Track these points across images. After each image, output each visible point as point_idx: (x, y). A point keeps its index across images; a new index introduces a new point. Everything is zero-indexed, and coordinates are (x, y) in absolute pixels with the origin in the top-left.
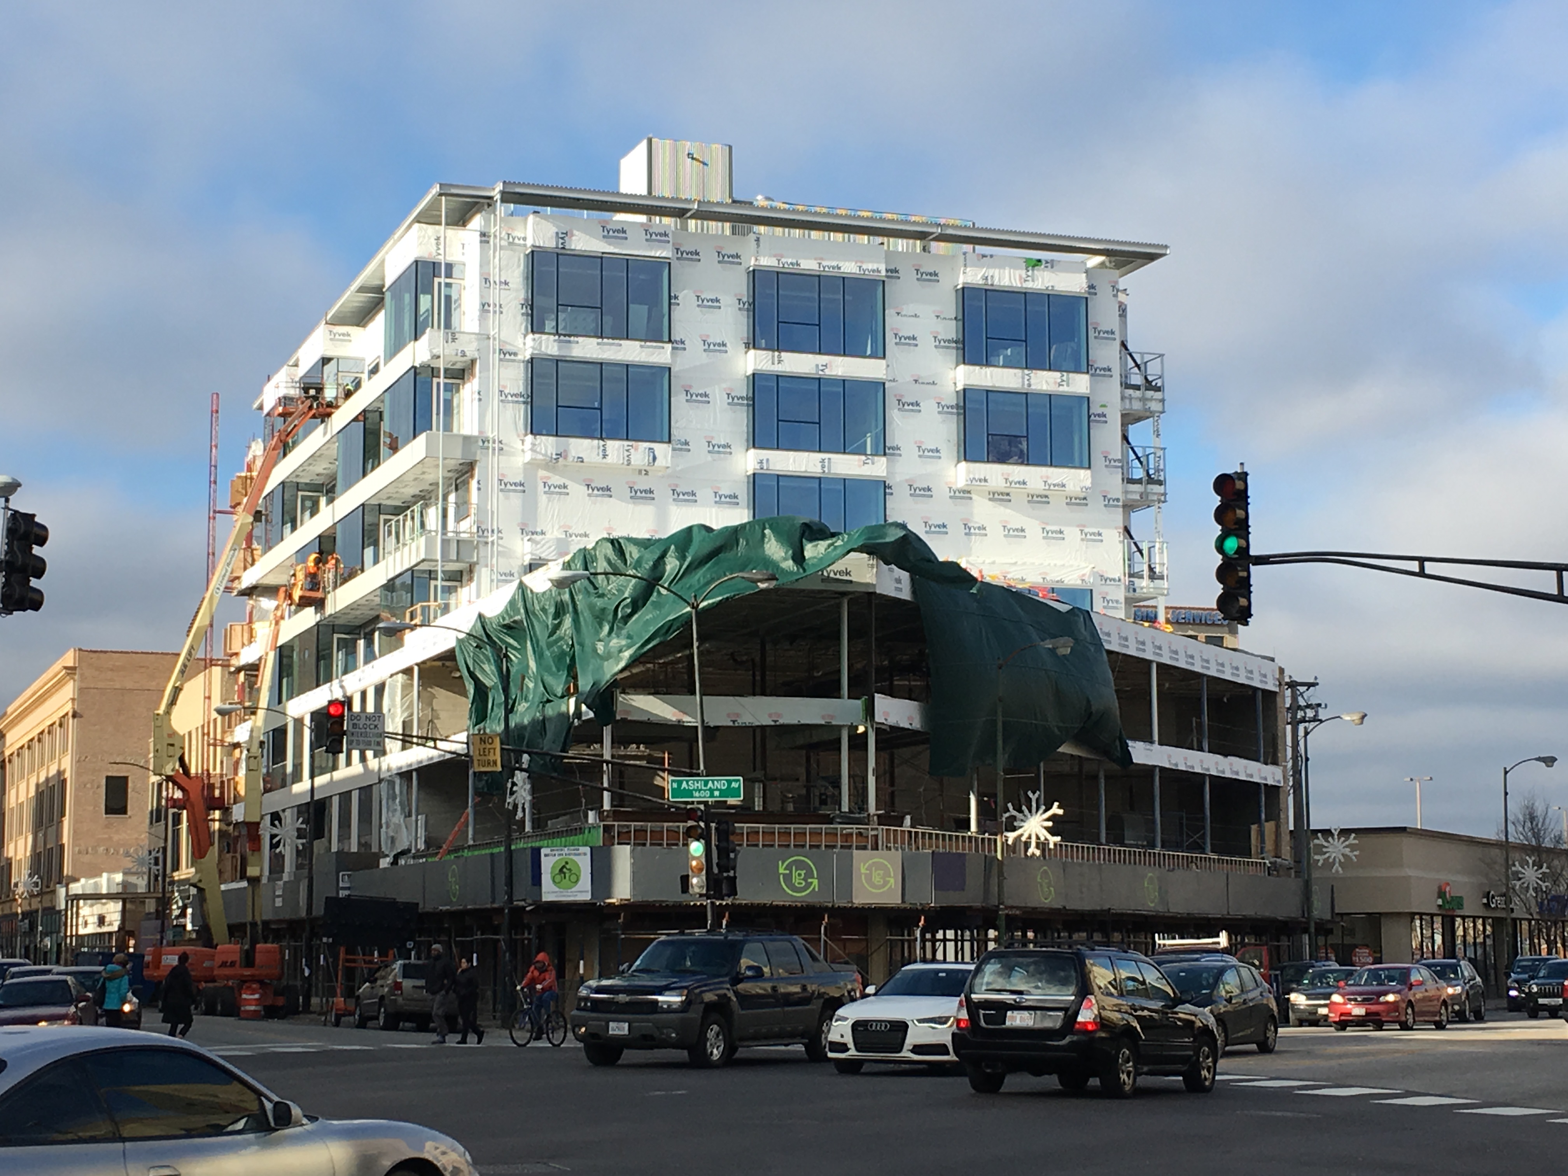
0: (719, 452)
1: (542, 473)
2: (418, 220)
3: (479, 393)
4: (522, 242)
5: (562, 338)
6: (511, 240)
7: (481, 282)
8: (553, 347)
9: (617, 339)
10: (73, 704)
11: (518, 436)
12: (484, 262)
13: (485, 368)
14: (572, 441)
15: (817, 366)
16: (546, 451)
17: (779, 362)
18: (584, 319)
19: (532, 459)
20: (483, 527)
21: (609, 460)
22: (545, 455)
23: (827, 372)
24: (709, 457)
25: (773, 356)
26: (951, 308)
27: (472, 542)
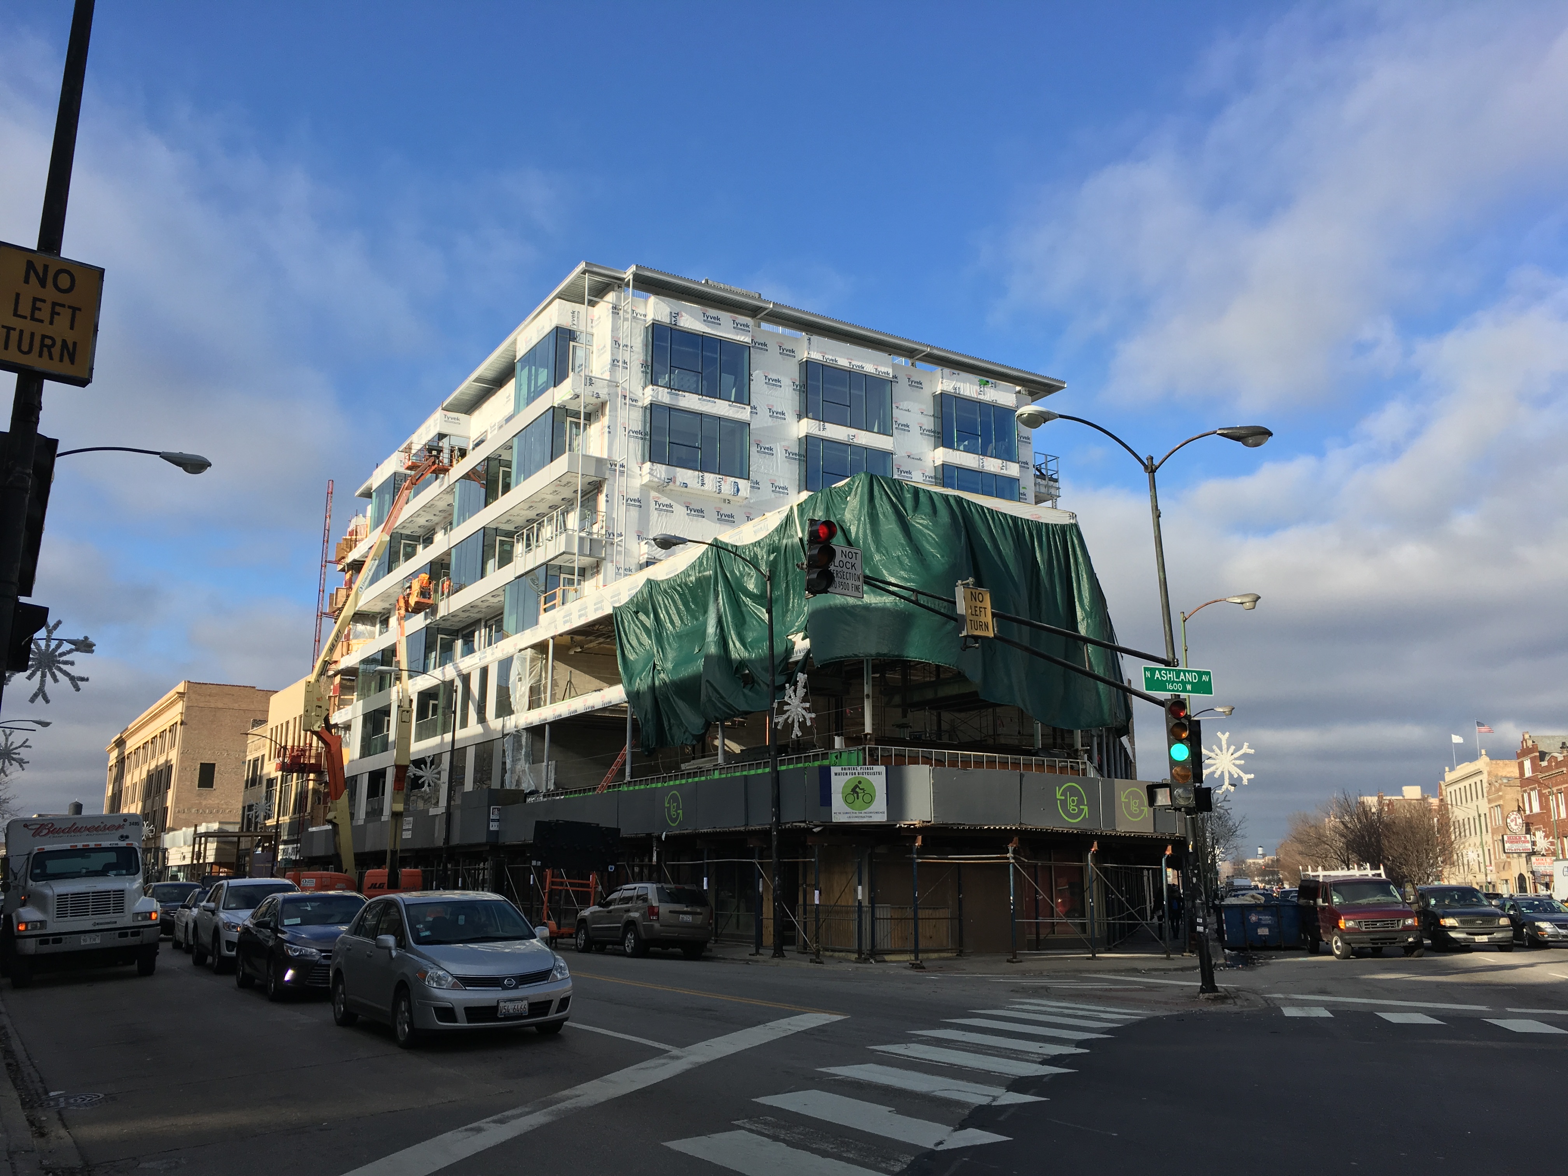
0: (780, 492)
1: (653, 494)
2: (560, 296)
3: (609, 427)
4: (642, 317)
5: (673, 391)
6: (635, 315)
7: (612, 343)
8: (667, 397)
9: (713, 397)
10: (182, 716)
11: (637, 463)
12: (615, 329)
13: (614, 409)
14: (678, 469)
15: (849, 435)
16: (661, 476)
17: (824, 429)
18: (689, 380)
19: (649, 481)
20: (610, 531)
21: (706, 487)
22: (659, 479)
23: (855, 441)
24: (773, 495)
25: (820, 425)
26: (929, 407)
27: (601, 541)
